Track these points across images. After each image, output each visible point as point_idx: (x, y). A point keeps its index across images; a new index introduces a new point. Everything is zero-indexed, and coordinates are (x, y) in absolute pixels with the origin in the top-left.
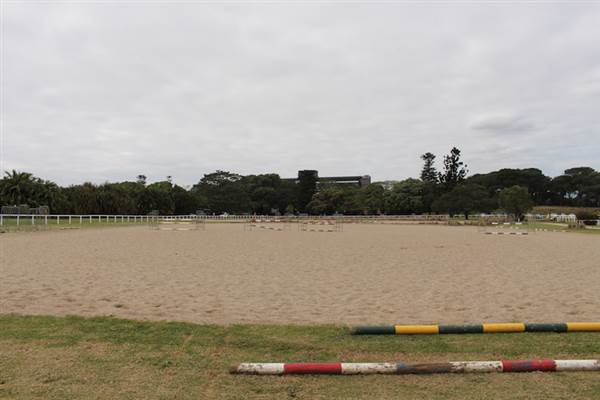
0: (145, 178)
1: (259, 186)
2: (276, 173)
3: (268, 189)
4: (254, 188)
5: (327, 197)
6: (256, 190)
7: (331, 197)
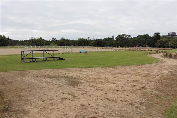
0: (114, 36)
3: (143, 39)
5: (161, 42)
7: (162, 41)
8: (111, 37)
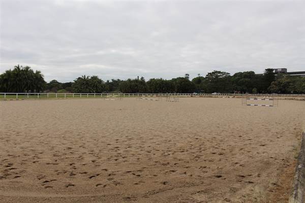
1: (242, 78)
2: (253, 71)
3: (247, 79)
4: (239, 79)
6: (241, 80)
8: (184, 76)
